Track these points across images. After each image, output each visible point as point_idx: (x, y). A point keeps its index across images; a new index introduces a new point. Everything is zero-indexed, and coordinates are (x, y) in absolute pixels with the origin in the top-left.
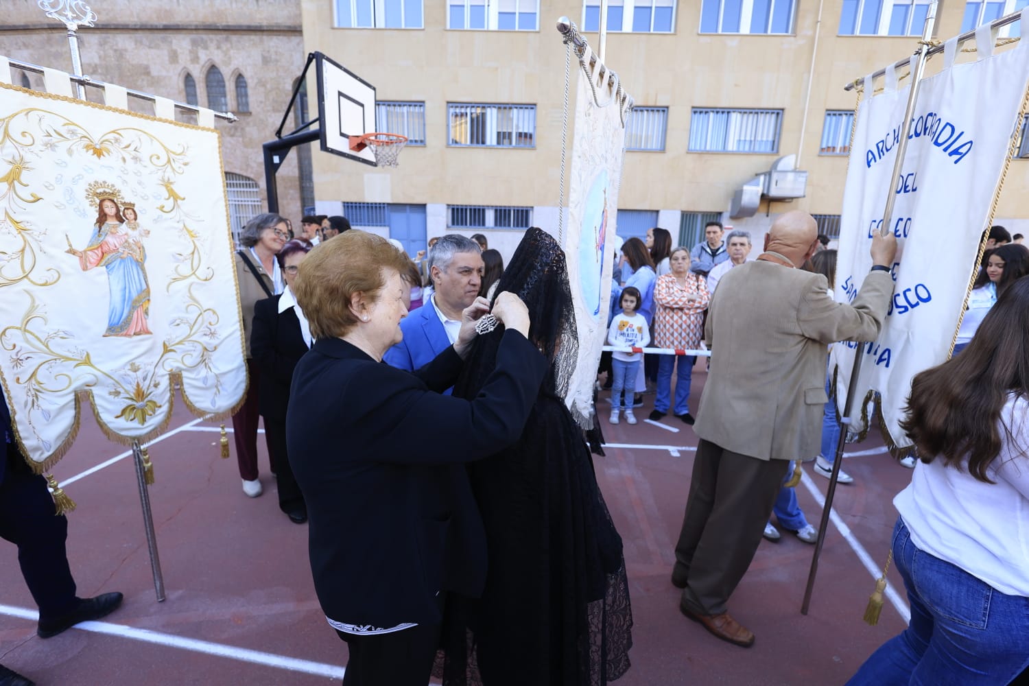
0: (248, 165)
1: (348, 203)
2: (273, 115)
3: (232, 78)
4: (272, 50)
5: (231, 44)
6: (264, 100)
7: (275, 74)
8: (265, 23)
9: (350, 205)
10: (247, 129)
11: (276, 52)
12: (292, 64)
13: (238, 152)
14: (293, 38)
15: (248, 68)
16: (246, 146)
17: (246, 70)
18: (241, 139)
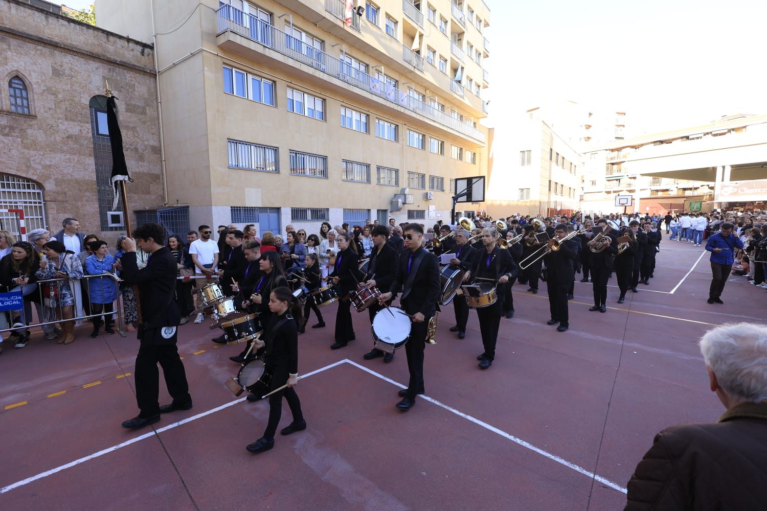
0: (28, 167)
1: (234, 207)
2: (66, 123)
3: (7, 78)
4: (65, 66)
5: (9, 46)
6: (53, 107)
7: (69, 86)
8: (56, 39)
9: (236, 208)
10: (29, 131)
11: (71, 69)
12: (90, 83)
13: (14, 152)
14: (91, 62)
15: (34, 75)
16: (26, 147)
17: (30, 75)
18: (19, 140)
